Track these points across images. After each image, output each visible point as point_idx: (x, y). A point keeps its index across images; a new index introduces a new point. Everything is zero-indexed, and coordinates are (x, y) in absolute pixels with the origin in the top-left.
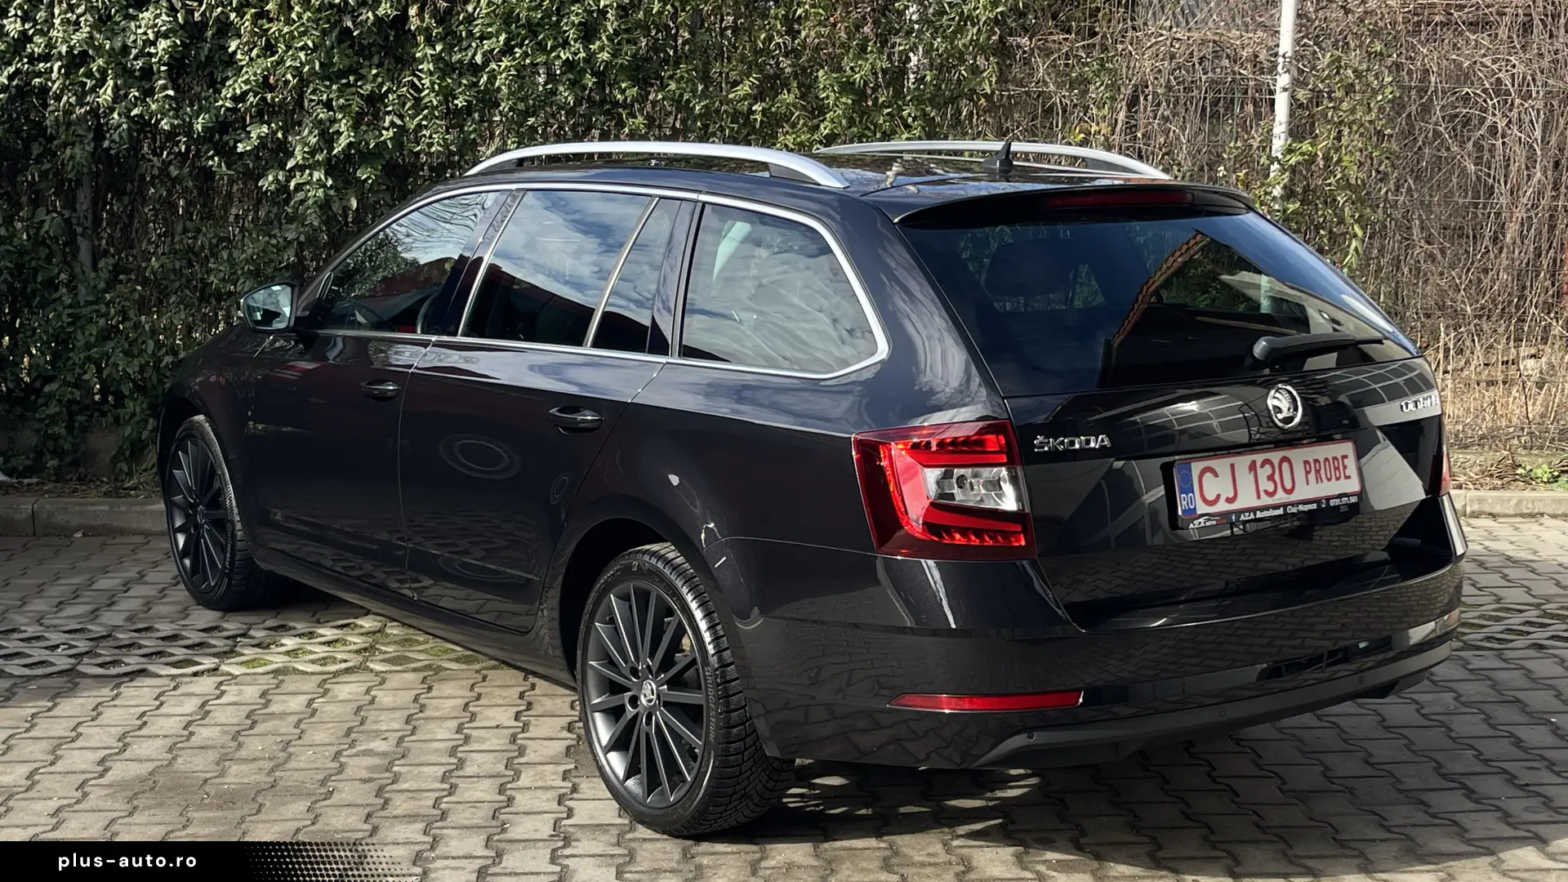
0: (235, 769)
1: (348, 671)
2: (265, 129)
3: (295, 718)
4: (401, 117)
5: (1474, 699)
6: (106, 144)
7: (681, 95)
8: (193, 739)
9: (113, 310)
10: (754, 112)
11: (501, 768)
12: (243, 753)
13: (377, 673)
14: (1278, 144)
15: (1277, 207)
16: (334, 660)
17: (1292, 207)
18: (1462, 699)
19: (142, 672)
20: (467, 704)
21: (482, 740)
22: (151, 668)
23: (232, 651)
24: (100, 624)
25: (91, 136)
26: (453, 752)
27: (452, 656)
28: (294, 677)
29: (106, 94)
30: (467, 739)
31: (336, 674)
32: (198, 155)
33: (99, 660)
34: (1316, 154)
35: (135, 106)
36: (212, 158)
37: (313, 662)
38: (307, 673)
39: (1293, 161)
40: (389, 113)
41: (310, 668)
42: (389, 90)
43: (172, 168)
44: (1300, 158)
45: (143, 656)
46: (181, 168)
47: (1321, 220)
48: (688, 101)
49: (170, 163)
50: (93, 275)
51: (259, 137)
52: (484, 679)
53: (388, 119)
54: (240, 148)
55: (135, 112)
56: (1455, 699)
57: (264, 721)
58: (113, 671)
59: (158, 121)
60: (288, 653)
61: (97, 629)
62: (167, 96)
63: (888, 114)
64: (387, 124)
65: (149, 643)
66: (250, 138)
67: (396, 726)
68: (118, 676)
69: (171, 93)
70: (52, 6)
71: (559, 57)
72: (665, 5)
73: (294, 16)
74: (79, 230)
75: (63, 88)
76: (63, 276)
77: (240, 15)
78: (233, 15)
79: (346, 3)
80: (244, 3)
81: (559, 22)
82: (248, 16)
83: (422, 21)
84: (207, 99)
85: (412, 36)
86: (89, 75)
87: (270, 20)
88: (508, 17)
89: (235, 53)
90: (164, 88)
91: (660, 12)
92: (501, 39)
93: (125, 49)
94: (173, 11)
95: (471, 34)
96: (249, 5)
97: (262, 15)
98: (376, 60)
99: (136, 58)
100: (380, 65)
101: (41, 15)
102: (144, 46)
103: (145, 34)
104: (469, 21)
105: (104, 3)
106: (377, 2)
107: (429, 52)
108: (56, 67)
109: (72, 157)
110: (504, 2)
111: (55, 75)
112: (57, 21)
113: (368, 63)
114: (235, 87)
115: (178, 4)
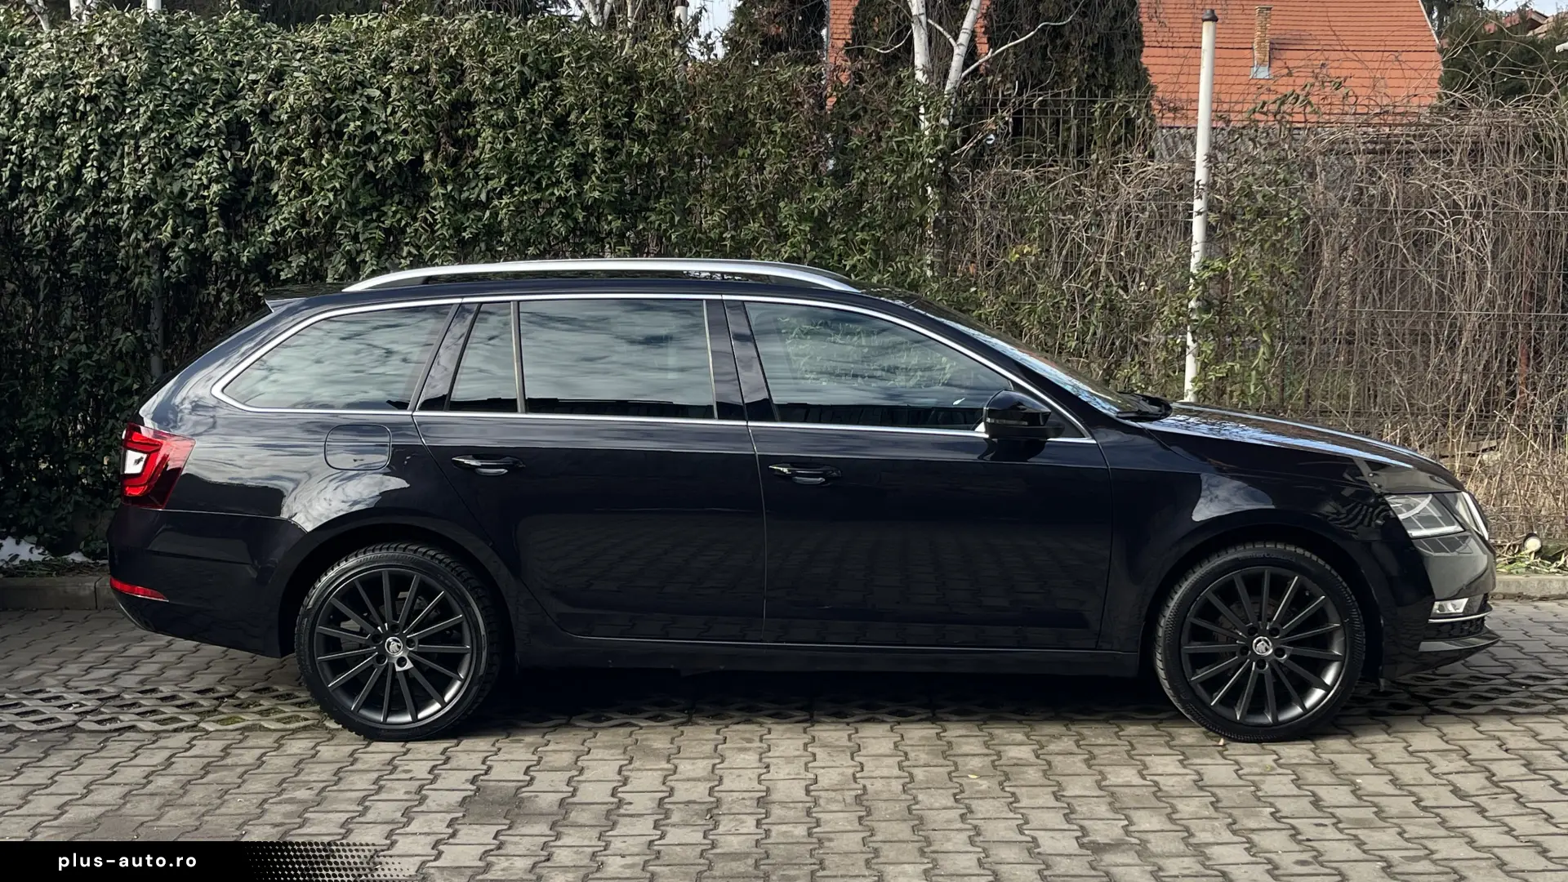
1: (305, 728)
2: (303, 259)
4: (418, 248)
5: (1294, 761)
6: (167, 273)
7: (660, 225)
8: (149, 786)
10: (724, 239)
11: (398, 815)
12: (185, 800)
13: (330, 731)
14: (1194, 263)
15: (1194, 317)
16: (298, 719)
17: (1208, 315)
18: (1281, 761)
19: (132, 728)
20: (392, 759)
21: (392, 790)
22: (141, 725)
23: (215, 710)
24: (114, 686)
25: (156, 267)
26: (362, 801)
28: (259, 733)
29: (167, 231)
30: (379, 790)
31: (295, 731)
32: (246, 282)
33: (100, 717)
34: (1227, 271)
35: (192, 241)
36: (257, 285)
37: (278, 720)
38: (269, 730)
39: (1207, 276)
40: (407, 244)
41: (274, 726)
42: (407, 225)
43: (224, 294)
44: (1211, 273)
45: (138, 714)
46: (232, 294)
48: (666, 231)
51: (299, 266)
53: (406, 249)
54: (282, 275)
55: (192, 246)
56: (1275, 761)
57: (216, 772)
58: (108, 726)
59: (211, 255)
60: (261, 712)
61: (110, 690)
62: (218, 232)
63: (843, 239)
64: (404, 254)
66: (290, 267)
67: (324, 777)
68: (110, 731)
69: (221, 229)
70: (122, 157)
71: (553, 194)
72: (644, 147)
73: (324, 162)
74: (149, 347)
75: (132, 229)
76: (136, 386)
77: (280, 161)
78: (274, 162)
79: (370, 150)
80: (283, 152)
81: (552, 163)
82: (286, 163)
83: (435, 165)
84: (253, 234)
85: (427, 178)
86: (153, 215)
87: (305, 166)
88: (508, 161)
89: (277, 194)
90: (216, 225)
91: (639, 154)
92: (503, 179)
93: (183, 193)
94: (223, 159)
95: (477, 175)
96: (287, 153)
97: (298, 161)
98: (396, 198)
99: (192, 200)
100: (400, 203)
101: (114, 166)
102: (199, 190)
103: (200, 179)
104: (474, 165)
105: (165, 153)
106: (396, 148)
107: (441, 191)
108: (125, 209)
109: (141, 284)
110: (504, 148)
111: (125, 216)
112: (126, 170)
113: (389, 201)
114: (276, 223)
115: (227, 154)
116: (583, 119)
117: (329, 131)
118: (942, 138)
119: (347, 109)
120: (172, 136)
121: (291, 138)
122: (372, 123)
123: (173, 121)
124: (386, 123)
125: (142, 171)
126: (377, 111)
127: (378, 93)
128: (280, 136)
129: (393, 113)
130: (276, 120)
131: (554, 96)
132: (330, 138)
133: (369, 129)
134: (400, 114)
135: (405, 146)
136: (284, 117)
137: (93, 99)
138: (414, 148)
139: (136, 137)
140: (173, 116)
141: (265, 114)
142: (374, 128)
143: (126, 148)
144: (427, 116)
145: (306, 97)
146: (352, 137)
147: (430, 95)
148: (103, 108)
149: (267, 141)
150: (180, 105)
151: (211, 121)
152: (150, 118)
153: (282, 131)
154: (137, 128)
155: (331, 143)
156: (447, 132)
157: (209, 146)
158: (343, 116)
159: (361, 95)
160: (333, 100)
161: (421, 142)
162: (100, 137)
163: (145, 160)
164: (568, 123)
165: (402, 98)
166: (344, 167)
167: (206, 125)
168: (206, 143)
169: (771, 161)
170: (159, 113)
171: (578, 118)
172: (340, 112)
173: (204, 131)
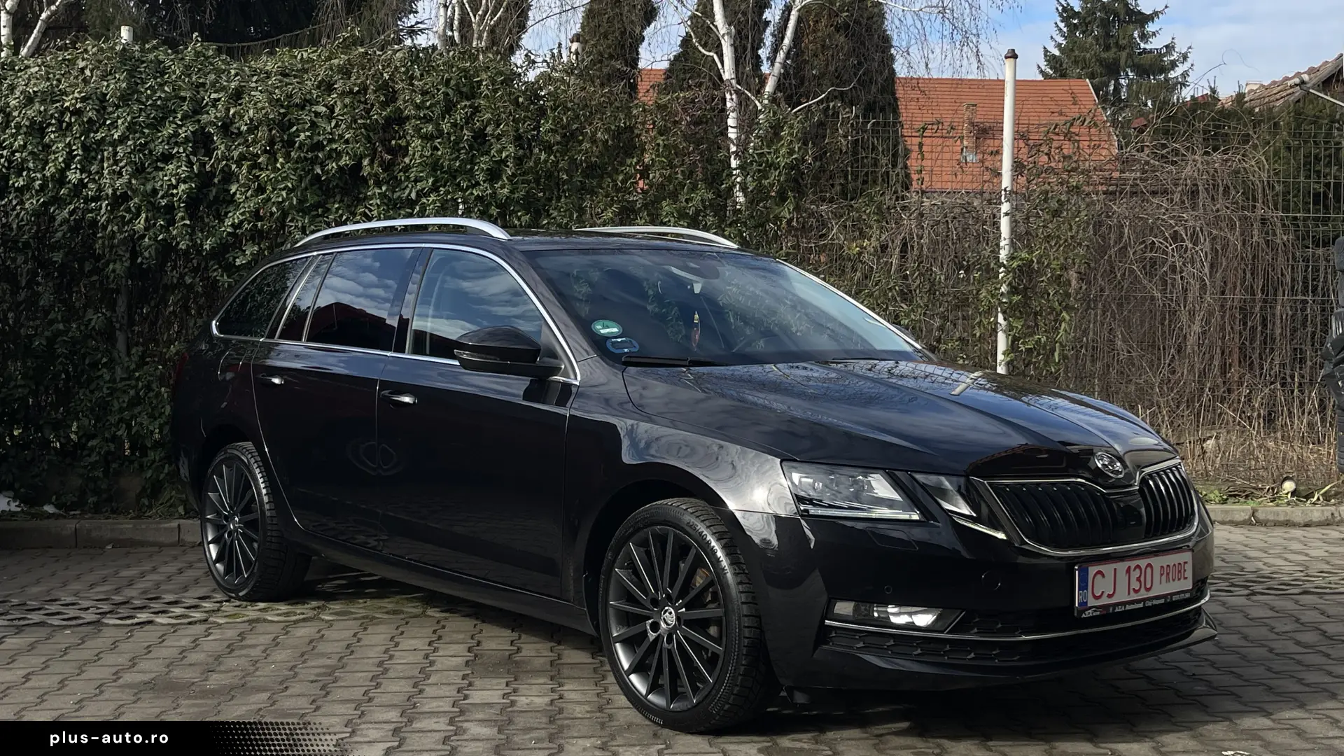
0: (215, 676)
2: (256, 248)
3: (263, 648)
6: (139, 260)
7: (563, 220)
8: (185, 660)
9: (140, 384)
11: (416, 673)
12: (222, 668)
13: (327, 621)
14: (1003, 255)
15: (1005, 300)
16: (295, 614)
17: (1016, 298)
19: (150, 622)
20: (393, 637)
21: (403, 657)
22: (157, 620)
23: (218, 610)
24: (121, 596)
25: (128, 255)
26: (380, 664)
27: (385, 610)
28: (264, 624)
29: (140, 224)
30: (391, 657)
32: (206, 268)
33: (119, 616)
34: (1032, 260)
35: (161, 232)
36: (215, 270)
37: (278, 615)
38: (273, 621)
39: (1015, 265)
41: (276, 619)
43: (187, 278)
44: (1020, 263)
45: (151, 613)
46: (194, 278)
47: (1038, 309)
48: (567, 224)
49: (186, 274)
50: (127, 359)
51: (252, 254)
52: (407, 623)
54: (238, 262)
55: (161, 237)
57: (240, 649)
58: (130, 621)
59: (178, 244)
60: (260, 610)
61: (118, 598)
62: (184, 225)
65: (157, 606)
66: (245, 255)
67: (338, 650)
68: (132, 625)
69: (187, 222)
70: (102, 161)
71: (472, 194)
72: (550, 155)
73: (278, 165)
74: (118, 326)
75: (108, 221)
76: (105, 360)
77: (240, 166)
78: (234, 167)
79: (317, 157)
80: (242, 157)
81: (472, 169)
82: (245, 167)
83: (372, 169)
84: (213, 227)
85: (364, 181)
86: (128, 210)
87: (261, 169)
88: (435, 166)
89: (235, 193)
90: (183, 219)
91: (546, 161)
92: (430, 181)
93: (155, 191)
94: (190, 164)
95: (408, 178)
96: (245, 159)
97: (256, 166)
98: (338, 198)
99: (162, 197)
100: (341, 201)
101: (94, 168)
102: (169, 189)
103: (170, 180)
104: (407, 169)
105: (140, 158)
106: (339, 155)
107: (378, 191)
108: (104, 205)
109: (114, 271)
110: (432, 155)
111: (103, 211)
112: (106, 172)
113: (332, 200)
114: (234, 217)
115: (194, 159)
116: (499, 131)
117: (282, 141)
118: (796, 149)
119: (298, 121)
120: (146, 143)
121: (248, 147)
122: (319, 134)
123: (146, 131)
124: (331, 134)
125: (120, 173)
126: (322, 123)
127: (324, 109)
128: (239, 145)
129: (337, 126)
130: (236, 131)
131: (473, 114)
132: (283, 147)
133: (316, 139)
134: (343, 126)
135: (347, 153)
136: (244, 128)
137: (77, 113)
138: (355, 155)
139: (114, 144)
140: (148, 126)
141: (226, 127)
142: (321, 138)
143: (106, 154)
144: (366, 129)
145: (264, 112)
146: (302, 145)
147: (368, 111)
148: (85, 120)
149: (228, 148)
150: (154, 118)
151: (180, 131)
152: (128, 128)
153: (240, 140)
154: (116, 137)
155: (284, 150)
156: (382, 142)
157: (178, 152)
158: (295, 128)
159: (310, 111)
160: (285, 115)
161: (360, 150)
162: (83, 145)
163: (121, 164)
164: (486, 135)
165: (345, 114)
166: (295, 170)
167: (176, 134)
168: (175, 150)
169: (656, 168)
170: (135, 124)
171: (494, 130)
172: (292, 125)
173: (173, 140)
